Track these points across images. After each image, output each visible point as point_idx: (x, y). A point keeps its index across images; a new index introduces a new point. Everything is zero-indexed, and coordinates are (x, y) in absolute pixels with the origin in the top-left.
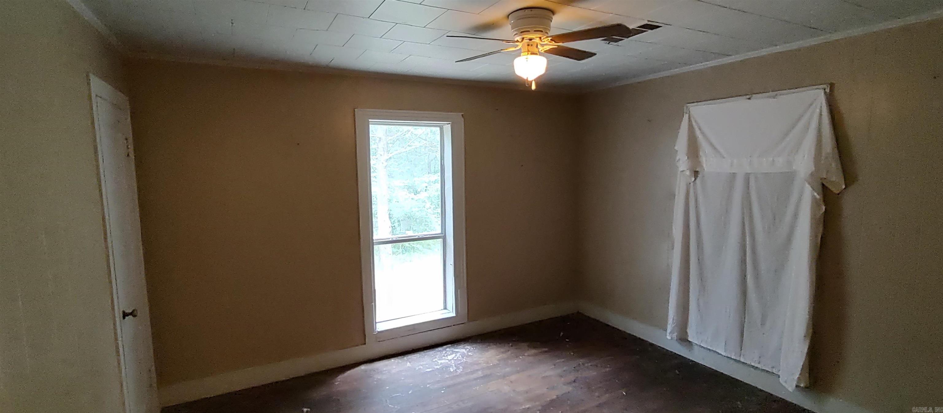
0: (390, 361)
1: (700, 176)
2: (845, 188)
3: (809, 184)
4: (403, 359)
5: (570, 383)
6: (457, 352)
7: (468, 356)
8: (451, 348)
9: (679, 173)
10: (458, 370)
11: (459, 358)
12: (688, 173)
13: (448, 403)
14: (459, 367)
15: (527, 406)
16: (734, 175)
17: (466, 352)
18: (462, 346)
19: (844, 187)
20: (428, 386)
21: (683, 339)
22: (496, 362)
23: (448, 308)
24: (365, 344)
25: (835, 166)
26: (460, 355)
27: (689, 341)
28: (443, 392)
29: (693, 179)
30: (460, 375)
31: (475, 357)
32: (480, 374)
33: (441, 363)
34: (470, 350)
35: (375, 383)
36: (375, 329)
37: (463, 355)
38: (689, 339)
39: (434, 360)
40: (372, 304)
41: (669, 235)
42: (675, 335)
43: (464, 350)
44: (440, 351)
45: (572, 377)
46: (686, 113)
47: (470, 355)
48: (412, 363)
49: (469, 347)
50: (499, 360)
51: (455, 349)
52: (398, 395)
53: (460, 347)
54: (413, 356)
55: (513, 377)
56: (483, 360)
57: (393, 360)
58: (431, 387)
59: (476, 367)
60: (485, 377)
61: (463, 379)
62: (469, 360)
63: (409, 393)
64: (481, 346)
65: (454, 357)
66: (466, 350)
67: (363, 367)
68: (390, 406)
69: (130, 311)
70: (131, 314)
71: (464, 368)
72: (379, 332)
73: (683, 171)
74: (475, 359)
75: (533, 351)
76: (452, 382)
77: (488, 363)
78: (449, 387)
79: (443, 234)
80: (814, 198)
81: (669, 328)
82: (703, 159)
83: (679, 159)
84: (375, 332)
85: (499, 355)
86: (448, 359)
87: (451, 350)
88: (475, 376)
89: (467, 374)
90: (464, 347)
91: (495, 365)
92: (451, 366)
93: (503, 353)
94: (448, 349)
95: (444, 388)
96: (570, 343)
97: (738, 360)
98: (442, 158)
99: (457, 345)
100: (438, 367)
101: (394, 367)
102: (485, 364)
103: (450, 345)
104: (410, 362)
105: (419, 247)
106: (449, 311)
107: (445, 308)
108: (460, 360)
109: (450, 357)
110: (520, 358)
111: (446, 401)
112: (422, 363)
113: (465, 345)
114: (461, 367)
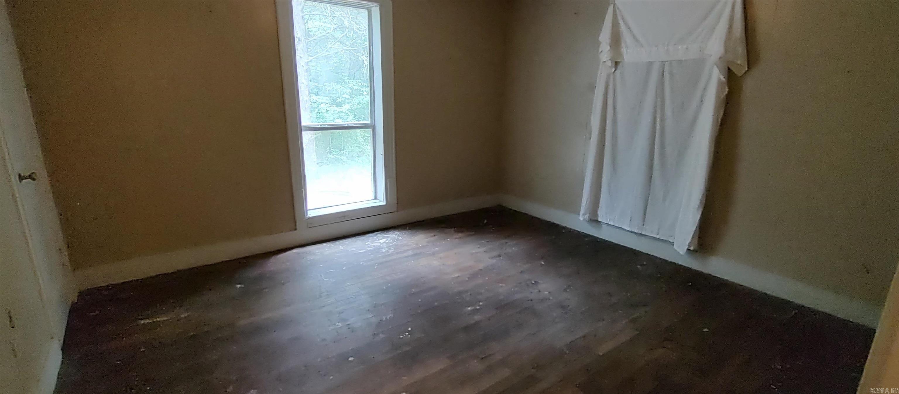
0: (322, 245)
1: (619, 67)
2: (748, 71)
3: (717, 67)
4: (335, 243)
5: (494, 257)
6: (388, 237)
7: (398, 240)
8: (381, 234)
9: (601, 63)
10: (390, 251)
11: (390, 242)
12: (609, 63)
13: (381, 276)
14: (391, 248)
15: (457, 275)
16: (651, 63)
17: (396, 237)
18: (392, 232)
19: (747, 69)
20: (362, 263)
21: (594, 221)
22: (425, 244)
23: (378, 198)
24: (296, 229)
25: (741, 50)
26: (390, 239)
27: (599, 221)
28: (376, 267)
29: (613, 70)
30: (392, 254)
31: (405, 241)
32: (410, 253)
33: (374, 246)
34: (399, 235)
35: (309, 262)
36: (305, 215)
37: (394, 239)
38: (599, 220)
39: (366, 244)
40: (302, 190)
41: (587, 125)
42: (587, 216)
43: (394, 236)
44: (371, 236)
45: (495, 253)
46: (612, 4)
47: (400, 239)
48: (344, 247)
49: (398, 233)
50: (428, 242)
51: (385, 235)
52: (332, 271)
53: (390, 233)
54: (344, 241)
55: (442, 255)
56: (412, 243)
57: (324, 245)
58: (364, 264)
59: (407, 248)
60: (416, 255)
61: (395, 257)
62: (399, 243)
63: (343, 269)
64: (410, 232)
65: (385, 241)
66: (396, 235)
67: (295, 251)
68: (325, 279)
69: (28, 174)
70: (30, 177)
71: (395, 249)
72: (310, 218)
73: (605, 62)
74: (405, 242)
75: (460, 235)
76: (384, 260)
77: (417, 244)
78: (382, 263)
79: (372, 124)
80: (720, 80)
81: (582, 212)
82: (624, 50)
83: (602, 51)
84: (306, 218)
85: (427, 238)
86: (380, 243)
87: (382, 235)
88: (406, 254)
89: (398, 253)
90: (394, 233)
91: (424, 246)
92: (383, 248)
93: (432, 236)
94: (379, 235)
95: (377, 265)
96: (493, 228)
97: (640, 233)
98: (371, 44)
99: (387, 231)
100: (371, 249)
101: (327, 250)
102: (414, 246)
103: (380, 232)
104: (342, 246)
105: (343, 158)
106: (380, 200)
107: (376, 198)
108: (391, 243)
109: (382, 241)
110: (448, 240)
111: (379, 274)
112: (355, 246)
113: (395, 231)
114: (392, 248)
